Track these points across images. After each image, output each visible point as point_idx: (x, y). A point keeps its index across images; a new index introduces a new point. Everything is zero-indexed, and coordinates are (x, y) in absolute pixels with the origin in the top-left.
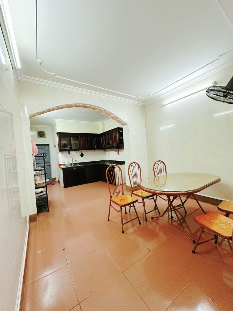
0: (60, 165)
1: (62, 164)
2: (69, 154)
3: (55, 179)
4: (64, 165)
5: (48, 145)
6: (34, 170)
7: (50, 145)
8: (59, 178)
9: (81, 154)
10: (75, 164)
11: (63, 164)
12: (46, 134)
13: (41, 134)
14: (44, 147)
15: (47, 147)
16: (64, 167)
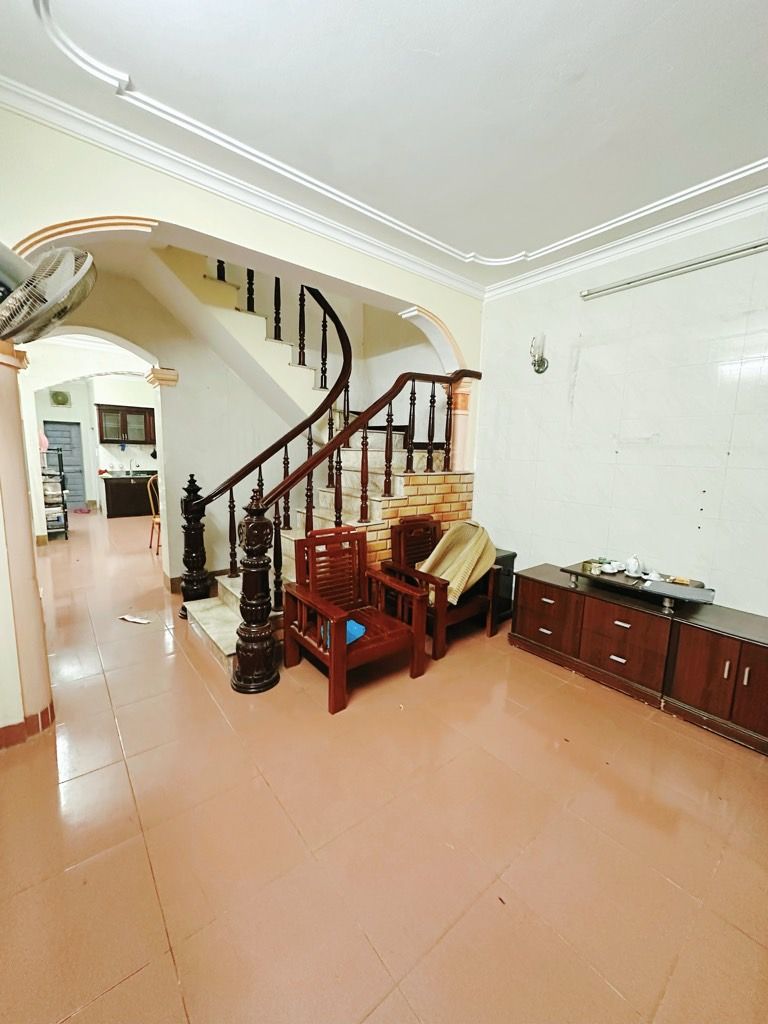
0: (101, 472)
1: (106, 471)
2: (123, 449)
3: (94, 503)
4: (111, 473)
5: (78, 424)
6: (43, 475)
7: (82, 425)
8: (100, 502)
9: (152, 451)
10: (136, 472)
11: (109, 470)
12: (73, 399)
13: (60, 398)
14: (67, 427)
15: (74, 429)
16: (110, 476)
